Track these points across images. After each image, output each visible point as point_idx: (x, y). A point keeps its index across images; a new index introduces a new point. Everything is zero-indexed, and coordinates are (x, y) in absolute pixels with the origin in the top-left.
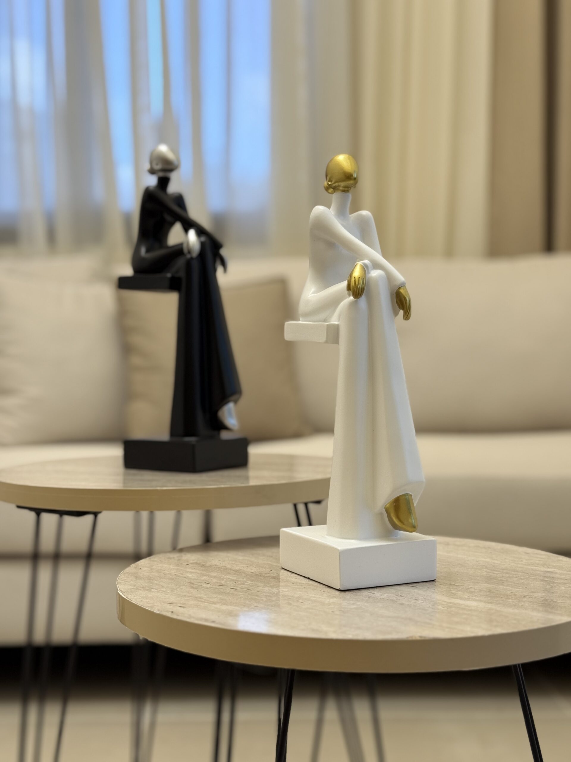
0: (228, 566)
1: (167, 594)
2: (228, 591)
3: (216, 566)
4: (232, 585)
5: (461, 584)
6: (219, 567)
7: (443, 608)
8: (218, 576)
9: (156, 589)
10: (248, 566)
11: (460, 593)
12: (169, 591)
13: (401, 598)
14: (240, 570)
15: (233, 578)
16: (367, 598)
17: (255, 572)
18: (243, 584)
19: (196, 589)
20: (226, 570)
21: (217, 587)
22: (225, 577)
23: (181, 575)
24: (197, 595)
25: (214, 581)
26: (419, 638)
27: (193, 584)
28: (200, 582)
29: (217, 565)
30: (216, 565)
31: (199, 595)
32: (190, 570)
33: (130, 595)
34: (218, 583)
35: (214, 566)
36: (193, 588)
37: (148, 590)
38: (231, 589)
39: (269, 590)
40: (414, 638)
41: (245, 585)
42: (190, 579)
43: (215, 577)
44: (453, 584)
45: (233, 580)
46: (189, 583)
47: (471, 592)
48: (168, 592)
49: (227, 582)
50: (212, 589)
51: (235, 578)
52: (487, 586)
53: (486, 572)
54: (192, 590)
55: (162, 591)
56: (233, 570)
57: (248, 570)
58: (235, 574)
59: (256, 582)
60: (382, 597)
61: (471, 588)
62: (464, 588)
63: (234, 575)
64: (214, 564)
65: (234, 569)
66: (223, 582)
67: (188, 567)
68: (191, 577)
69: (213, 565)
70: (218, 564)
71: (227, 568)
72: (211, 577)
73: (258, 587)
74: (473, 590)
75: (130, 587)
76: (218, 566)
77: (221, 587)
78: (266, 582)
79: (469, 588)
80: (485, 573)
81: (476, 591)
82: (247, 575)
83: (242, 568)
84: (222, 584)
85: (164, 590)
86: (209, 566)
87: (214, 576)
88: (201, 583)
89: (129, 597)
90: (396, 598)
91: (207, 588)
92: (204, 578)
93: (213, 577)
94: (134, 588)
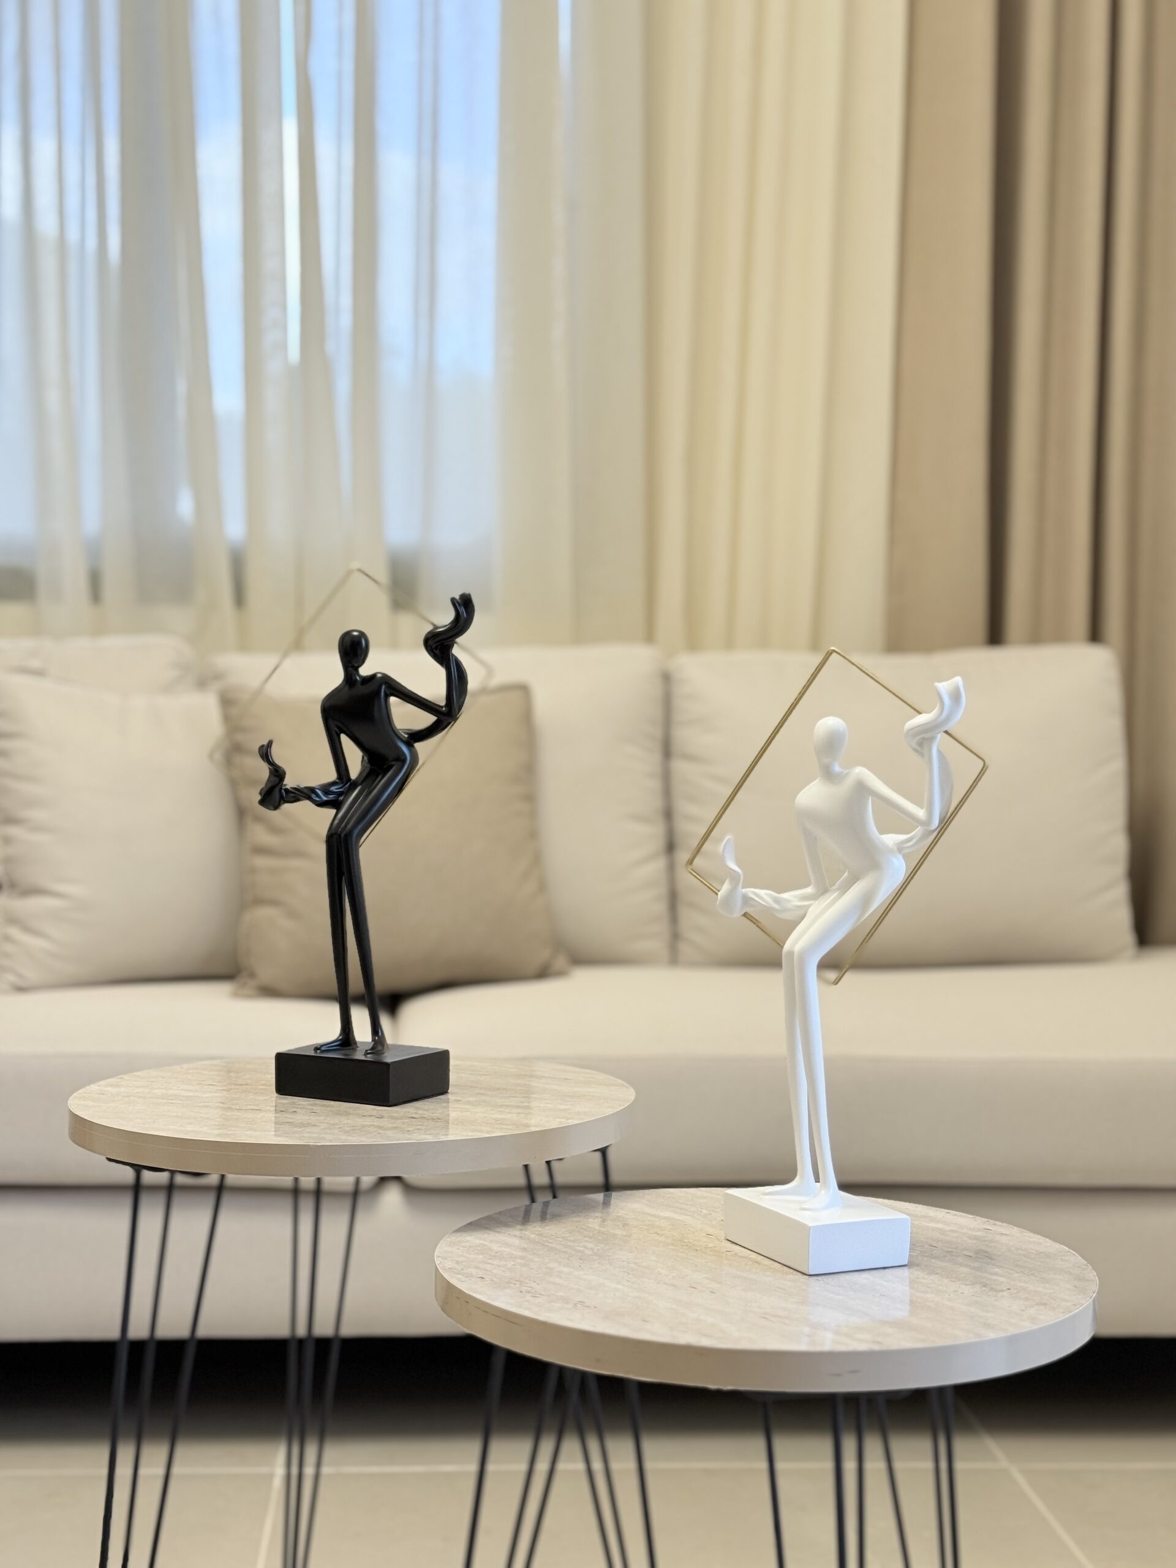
0: (946, 1281)
6: (959, 1280)
14: (928, 1274)
23: (1010, 1271)
35: (968, 1283)
37: (1041, 1253)
42: (994, 1265)
55: (1022, 1250)
56: (937, 1274)
64: (969, 1286)
65: (937, 1276)
70: (963, 1286)
71: (948, 1278)
83: (926, 1276)
91: (966, 1250)
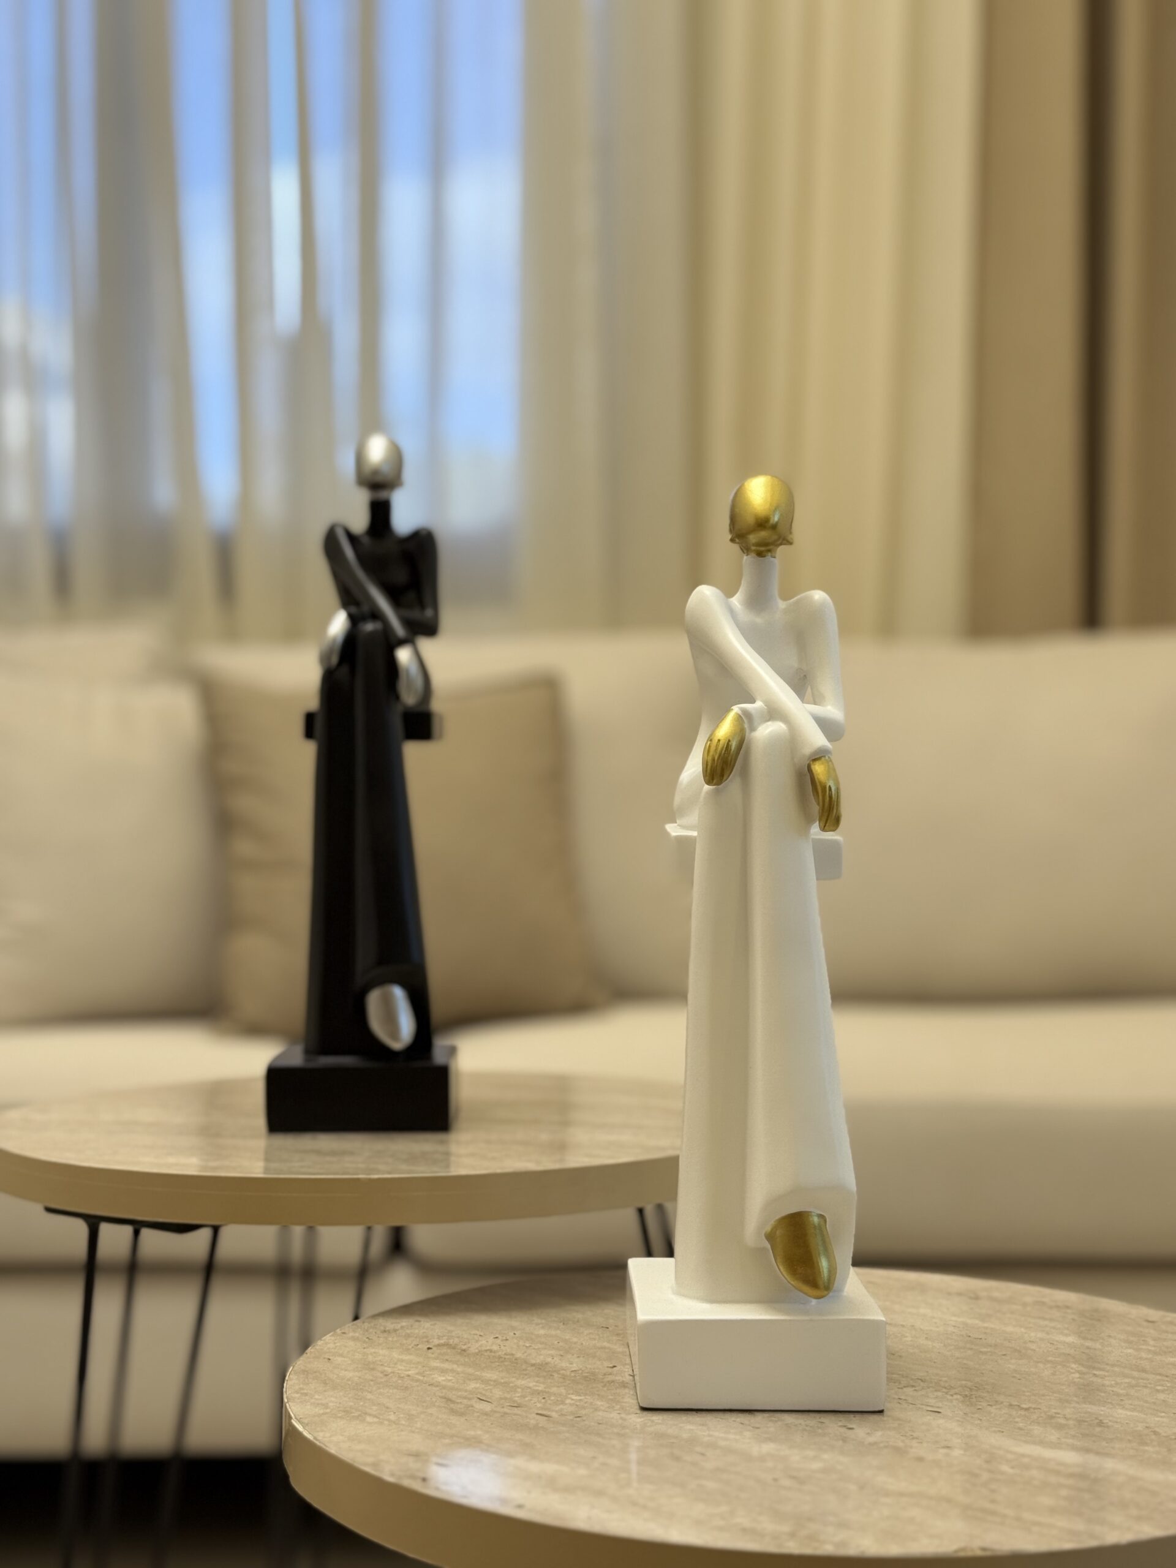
1: (402, 1431)
2: (533, 1422)
3: (493, 1354)
4: (539, 1405)
5: (1034, 1406)
7: (1011, 1471)
8: (502, 1381)
9: (375, 1416)
10: (561, 1353)
11: (1037, 1430)
12: (404, 1423)
13: (914, 1443)
15: (536, 1386)
16: (840, 1443)
17: (581, 1369)
18: (563, 1403)
19: (462, 1414)
20: (514, 1365)
21: (506, 1410)
22: (521, 1382)
23: (421, 1378)
24: (469, 1433)
25: (497, 1393)
26: (979, 1553)
27: (453, 1402)
28: (465, 1398)
29: (495, 1352)
30: (491, 1351)
31: (472, 1433)
32: (438, 1365)
33: (322, 1431)
34: (506, 1399)
36: (453, 1412)
38: (538, 1416)
39: (621, 1418)
40: (969, 1554)
41: (566, 1404)
43: (497, 1383)
44: (1016, 1405)
45: (539, 1393)
46: (444, 1400)
47: (1060, 1427)
48: (404, 1425)
49: (526, 1397)
50: (498, 1415)
51: (541, 1387)
52: (1089, 1410)
53: (1078, 1372)
54: (454, 1420)
57: (564, 1364)
58: (538, 1376)
59: (589, 1397)
60: (871, 1439)
61: (1057, 1415)
62: (1043, 1415)
63: (537, 1379)
65: (534, 1362)
66: (517, 1397)
67: (433, 1356)
68: (444, 1383)
69: (486, 1351)
72: (486, 1382)
73: (596, 1410)
74: (1063, 1421)
75: (319, 1410)
76: (497, 1354)
77: (516, 1411)
78: (611, 1397)
79: (1054, 1415)
80: (1077, 1375)
81: (1071, 1422)
82: (564, 1377)
84: (514, 1401)
85: (392, 1417)
86: (477, 1354)
87: (495, 1381)
88: (470, 1399)
89: (320, 1438)
90: (903, 1441)
92: (472, 1385)
93: (492, 1383)
94: (326, 1413)
